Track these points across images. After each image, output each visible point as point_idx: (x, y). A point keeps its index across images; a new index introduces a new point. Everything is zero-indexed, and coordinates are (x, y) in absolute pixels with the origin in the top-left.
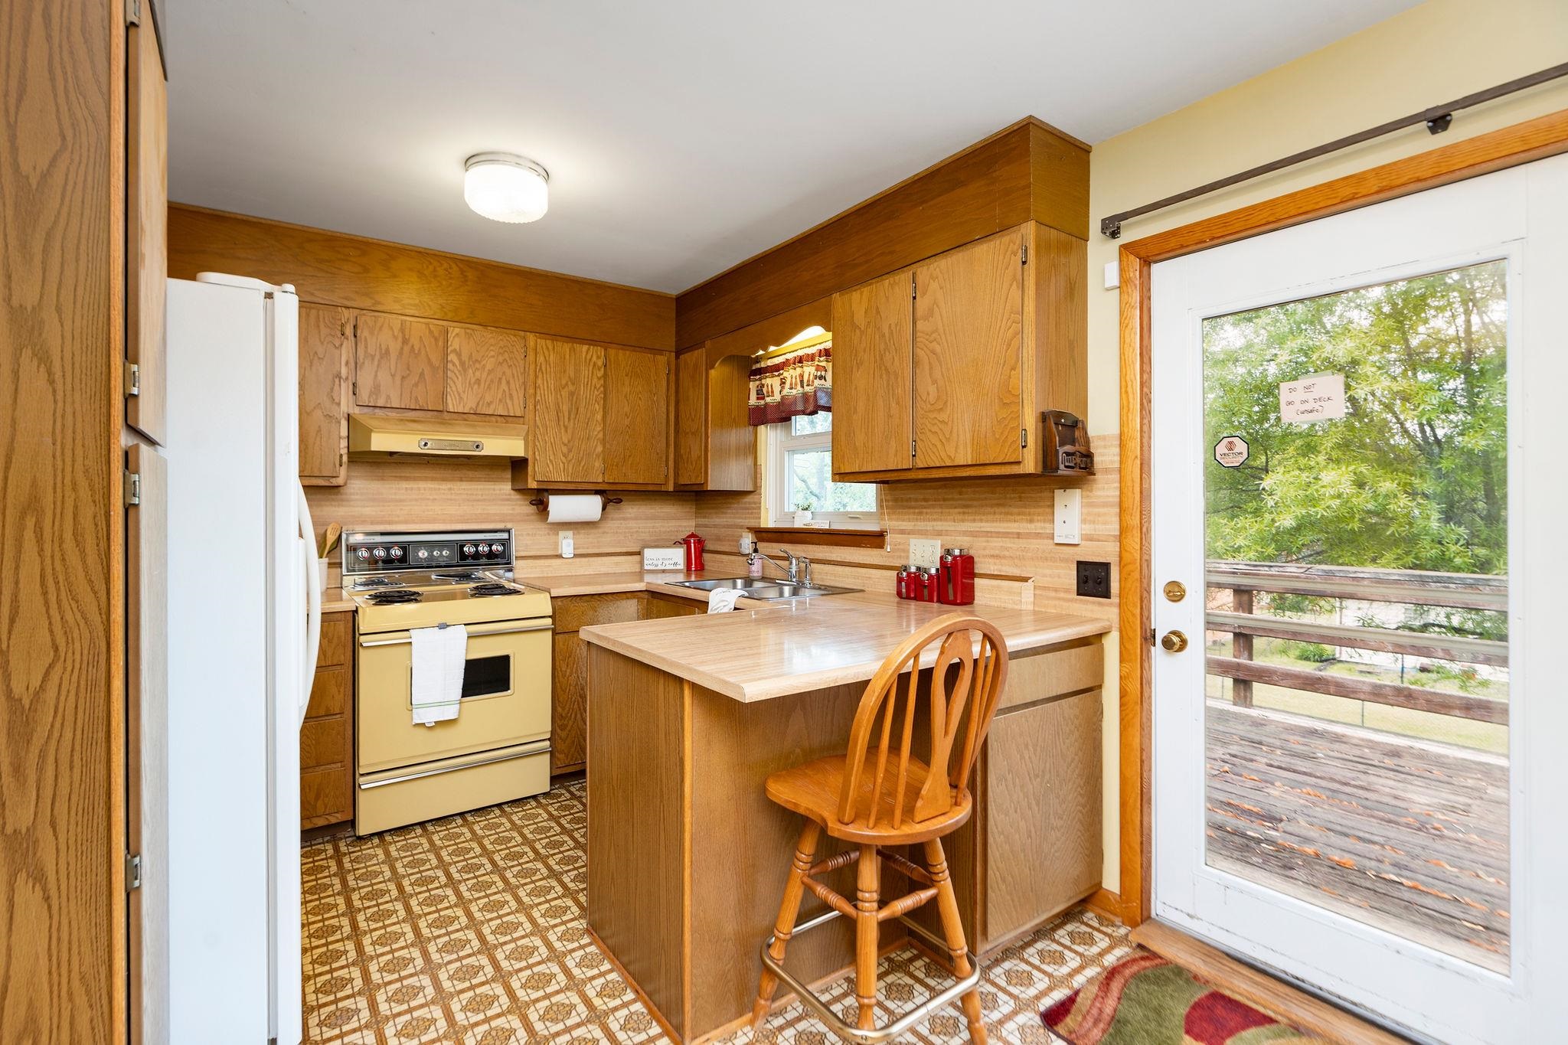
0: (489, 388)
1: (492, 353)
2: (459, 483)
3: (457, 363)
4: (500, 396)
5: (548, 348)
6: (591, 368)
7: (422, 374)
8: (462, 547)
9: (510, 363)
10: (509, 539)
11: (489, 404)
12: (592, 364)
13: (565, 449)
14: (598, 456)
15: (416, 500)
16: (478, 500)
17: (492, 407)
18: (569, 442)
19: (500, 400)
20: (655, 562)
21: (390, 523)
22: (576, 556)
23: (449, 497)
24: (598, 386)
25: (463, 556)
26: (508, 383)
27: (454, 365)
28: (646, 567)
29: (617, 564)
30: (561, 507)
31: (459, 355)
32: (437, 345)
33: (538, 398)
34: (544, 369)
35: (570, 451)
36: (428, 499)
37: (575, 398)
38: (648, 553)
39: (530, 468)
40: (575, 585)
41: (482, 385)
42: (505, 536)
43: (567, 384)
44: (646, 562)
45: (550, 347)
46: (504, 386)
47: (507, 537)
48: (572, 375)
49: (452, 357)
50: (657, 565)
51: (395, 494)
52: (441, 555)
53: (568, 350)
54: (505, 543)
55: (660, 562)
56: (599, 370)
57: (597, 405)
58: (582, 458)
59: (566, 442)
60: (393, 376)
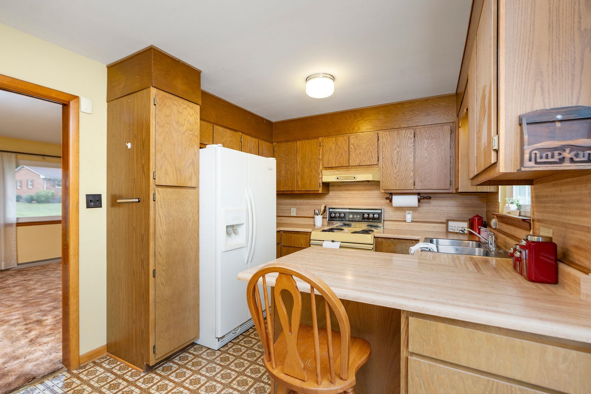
0: (364, 155)
1: (365, 142)
2: (365, 191)
3: (353, 148)
4: (368, 158)
5: (387, 135)
6: (407, 140)
7: (342, 154)
8: (363, 215)
9: (372, 144)
10: (381, 213)
11: (364, 161)
12: (408, 137)
13: (395, 176)
14: (411, 177)
15: (351, 197)
16: (372, 197)
17: (365, 162)
18: (397, 172)
19: (368, 159)
20: (454, 228)
21: (343, 205)
22: (412, 221)
23: (362, 196)
24: (411, 147)
25: (364, 218)
26: (371, 152)
27: (352, 149)
28: (449, 230)
29: (434, 227)
30: (398, 201)
31: (353, 145)
32: (346, 143)
33: (383, 156)
34: (385, 144)
35: (398, 176)
36: (355, 197)
37: (399, 154)
38: (451, 223)
39: (381, 185)
40: (411, 235)
41: (361, 155)
42: (380, 211)
43: (396, 149)
44: (449, 228)
45: (388, 135)
46: (370, 153)
47: (380, 212)
48: (398, 144)
49: (351, 146)
50: (454, 230)
51: (345, 195)
52: (357, 217)
53: (396, 134)
54: (380, 214)
55: (456, 229)
56: (411, 139)
57: (410, 155)
58: (403, 179)
59: (396, 173)
60: (333, 156)
